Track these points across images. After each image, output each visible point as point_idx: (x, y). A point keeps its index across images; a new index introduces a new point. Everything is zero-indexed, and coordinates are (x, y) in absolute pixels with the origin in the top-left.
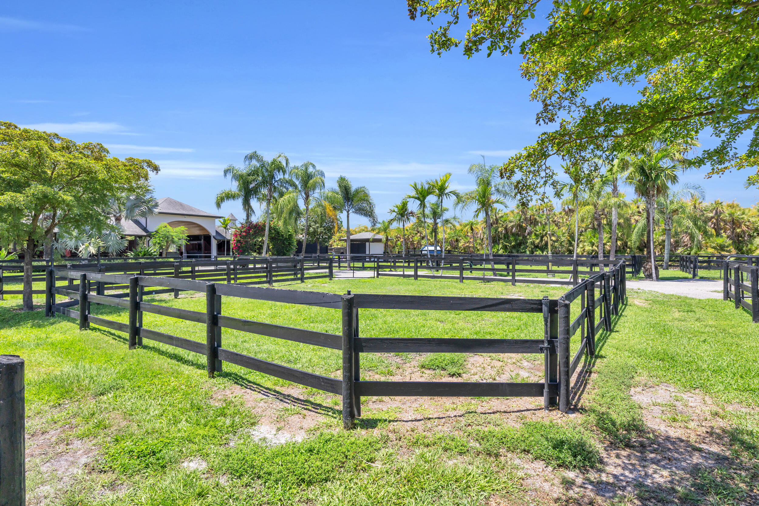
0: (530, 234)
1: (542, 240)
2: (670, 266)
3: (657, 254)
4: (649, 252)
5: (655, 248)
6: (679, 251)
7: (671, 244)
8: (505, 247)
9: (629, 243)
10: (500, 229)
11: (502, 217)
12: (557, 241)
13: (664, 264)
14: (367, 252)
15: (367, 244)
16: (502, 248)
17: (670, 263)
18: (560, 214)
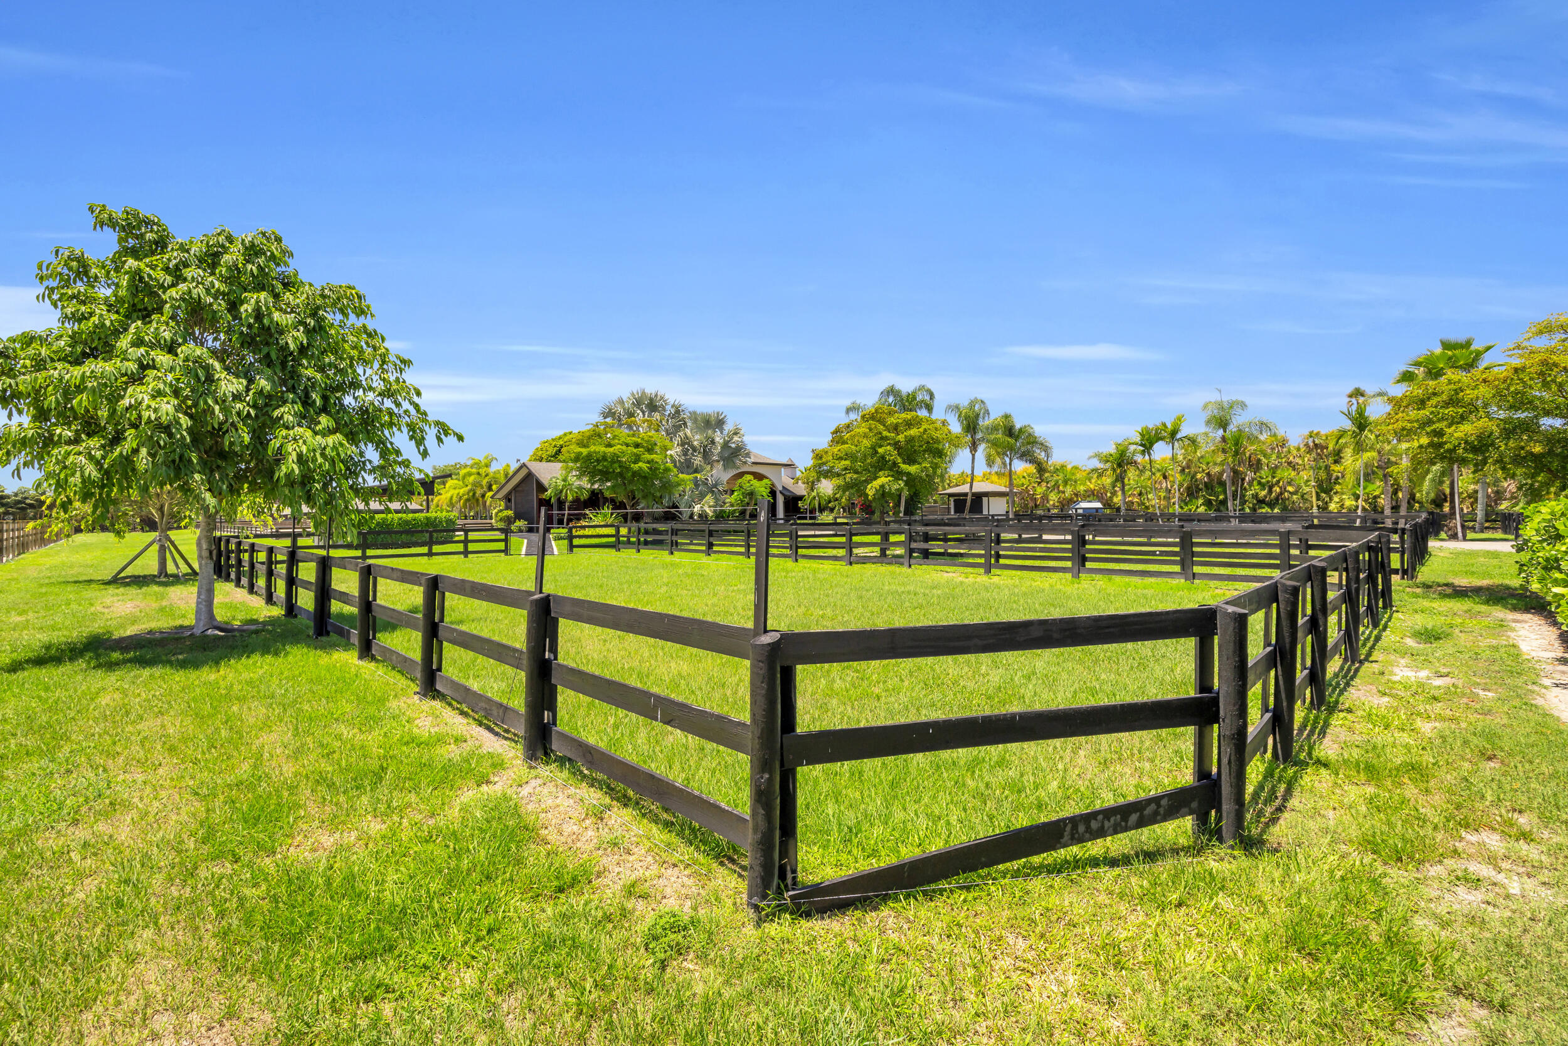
0: (1251, 483)
1: (1270, 492)
2: (1487, 528)
3: (1465, 511)
4: (1453, 507)
5: (1461, 503)
6: (1502, 507)
7: (1488, 496)
8: (1208, 503)
9: (1418, 495)
10: (1199, 476)
11: (1202, 457)
12: (1296, 493)
13: (1477, 526)
14: (985, 512)
15: (985, 499)
16: (1203, 504)
17: (1487, 525)
18: (1298, 449)
